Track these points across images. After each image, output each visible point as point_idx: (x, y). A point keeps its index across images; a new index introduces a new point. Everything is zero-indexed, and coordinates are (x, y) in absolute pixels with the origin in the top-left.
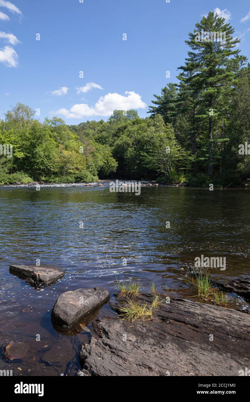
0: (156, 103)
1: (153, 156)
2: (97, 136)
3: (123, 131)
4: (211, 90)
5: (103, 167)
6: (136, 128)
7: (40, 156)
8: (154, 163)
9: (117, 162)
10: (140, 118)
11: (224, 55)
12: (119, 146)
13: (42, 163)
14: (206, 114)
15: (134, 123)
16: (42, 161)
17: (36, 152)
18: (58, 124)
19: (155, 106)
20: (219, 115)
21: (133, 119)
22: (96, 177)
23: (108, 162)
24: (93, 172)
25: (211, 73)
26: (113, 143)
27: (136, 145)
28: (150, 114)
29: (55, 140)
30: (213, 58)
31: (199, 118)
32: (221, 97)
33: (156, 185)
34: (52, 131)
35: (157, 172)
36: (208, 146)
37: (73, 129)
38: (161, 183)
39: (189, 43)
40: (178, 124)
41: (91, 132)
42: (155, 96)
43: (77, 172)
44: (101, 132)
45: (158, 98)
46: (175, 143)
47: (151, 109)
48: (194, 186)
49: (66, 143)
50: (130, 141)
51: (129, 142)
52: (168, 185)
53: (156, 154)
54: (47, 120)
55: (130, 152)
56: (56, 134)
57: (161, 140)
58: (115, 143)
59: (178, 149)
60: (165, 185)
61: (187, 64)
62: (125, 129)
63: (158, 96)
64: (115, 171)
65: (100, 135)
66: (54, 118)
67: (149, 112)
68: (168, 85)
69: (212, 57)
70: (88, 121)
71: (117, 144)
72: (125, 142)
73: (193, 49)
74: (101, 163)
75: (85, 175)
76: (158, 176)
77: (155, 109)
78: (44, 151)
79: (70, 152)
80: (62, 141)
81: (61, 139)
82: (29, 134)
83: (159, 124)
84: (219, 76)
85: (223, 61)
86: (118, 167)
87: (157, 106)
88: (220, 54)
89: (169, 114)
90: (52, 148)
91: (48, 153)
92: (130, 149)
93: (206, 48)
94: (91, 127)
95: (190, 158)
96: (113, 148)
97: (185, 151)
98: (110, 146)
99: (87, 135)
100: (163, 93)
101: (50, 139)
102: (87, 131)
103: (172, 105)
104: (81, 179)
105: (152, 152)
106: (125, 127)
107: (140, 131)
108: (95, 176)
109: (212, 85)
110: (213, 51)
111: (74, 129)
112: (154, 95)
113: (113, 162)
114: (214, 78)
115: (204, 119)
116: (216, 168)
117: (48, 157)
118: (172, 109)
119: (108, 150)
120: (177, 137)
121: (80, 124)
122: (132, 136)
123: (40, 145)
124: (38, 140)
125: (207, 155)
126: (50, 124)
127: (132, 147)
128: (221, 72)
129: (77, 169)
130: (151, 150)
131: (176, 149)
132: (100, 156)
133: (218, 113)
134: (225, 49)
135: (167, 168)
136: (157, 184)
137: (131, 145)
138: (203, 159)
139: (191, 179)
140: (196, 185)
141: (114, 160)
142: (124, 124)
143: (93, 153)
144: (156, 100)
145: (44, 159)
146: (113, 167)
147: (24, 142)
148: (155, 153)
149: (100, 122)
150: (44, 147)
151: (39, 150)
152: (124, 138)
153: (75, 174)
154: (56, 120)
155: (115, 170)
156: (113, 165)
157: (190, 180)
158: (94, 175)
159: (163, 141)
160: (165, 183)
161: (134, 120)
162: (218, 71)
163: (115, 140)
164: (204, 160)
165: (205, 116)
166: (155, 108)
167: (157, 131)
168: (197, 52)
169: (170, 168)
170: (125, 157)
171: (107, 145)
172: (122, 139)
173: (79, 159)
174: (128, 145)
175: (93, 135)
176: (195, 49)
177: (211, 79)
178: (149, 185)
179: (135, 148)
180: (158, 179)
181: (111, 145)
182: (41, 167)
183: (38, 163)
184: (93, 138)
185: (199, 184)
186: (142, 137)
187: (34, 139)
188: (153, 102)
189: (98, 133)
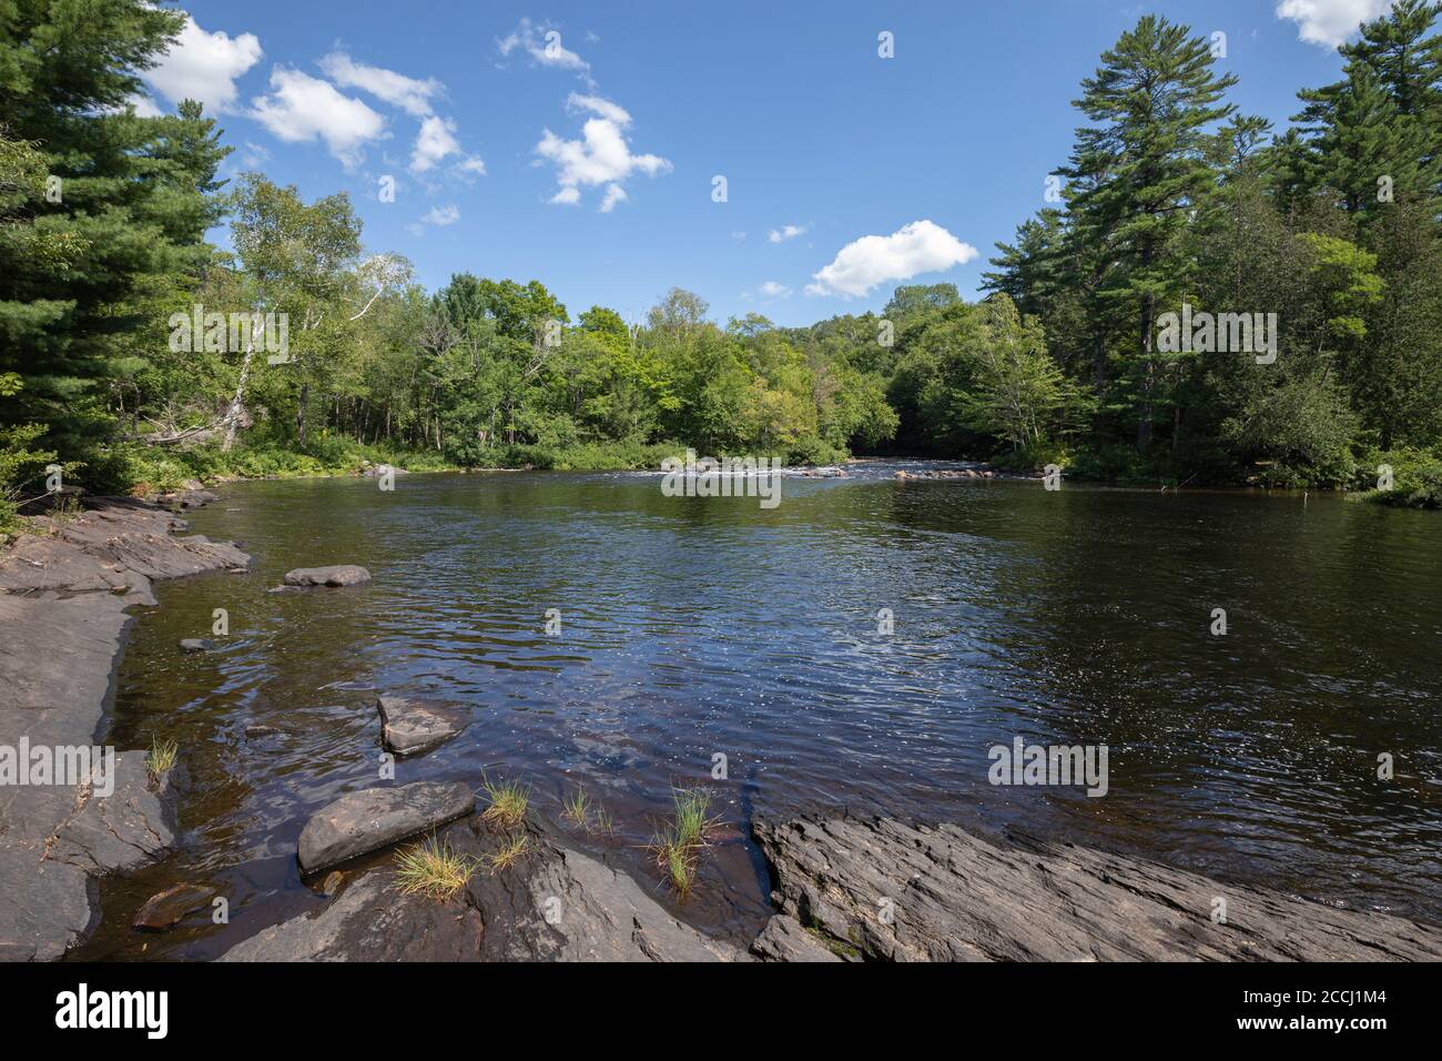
0: (1001, 264)
1: (987, 399)
2: (853, 351)
3: (917, 337)
4: (1144, 222)
5: (861, 428)
6: (948, 327)
7: (713, 405)
8: (989, 418)
9: (898, 416)
10: (964, 302)
11: (1184, 125)
12: (904, 375)
13: (719, 421)
14: (1131, 287)
15: (946, 317)
16: (718, 416)
17: (706, 396)
18: (758, 329)
19: (998, 273)
20: (1168, 288)
21: (944, 304)
22: (840, 452)
23: (874, 415)
24: (835, 440)
25: (1150, 175)
26: (893, 367)
27: (950, 371)
28: (986, 293)
29: (751, 367)
30: (1152, 135)
31: (1111, 297)
32: (1175, 238)
33: (986, 476)
34: (743, 347)
35: (996, 440)
36: (1134, 373)
37: (799, 338)
38: (1004, 468)
39: (1083, 105)
40: (1058, 316)
41: (839, 342)
42: (999, 246)
43: (794, 441)
44: (866, 340)
45: (1008, 250)
46: (1045, 366)
47: (988, 280)
48: (1093, 480)
49: (774, 371)
50: (933, 362)
51: (931, 364)
52: (1020, 474)
53: (992, 395)
54: (734, 323)
55: (933, 389)
56: (752, 352)
57: (1010, 360)
58: (896, 368)
59: (1056, 380)
60: (1012, 474)
61: (1076, 160)
62: (921, 333)
63: (1009, 246)
64: (892, 437)
65: (861, 349)
66: (748, 315)
67: (984, 288)
68: (1038, 214)
69: (1150, 133)
70: (835, 317)
71: (901, 370)
72: (919, 366)
73: (1093, 118)
74: (856, 419)
75: (813, 448)
76: (997, 452)
77: (1000, 279)
78: (722, 392)
79: (779, 395)
80: (765, 369)
81: (763, 364)
82: (692, 356)
83: (1002, 319)
84: (1171, 183)
85: (1183, 143)
86: (899, 427)
87: (1004, 271)
88: (1176, 124)
89: (1038, 289)
90: (740, 387)
91: (731, 398)
92: (933, 383)
93: (1132, 113)
94: (841, 330)
95: (1086, 404)
96: (890, 380)
97: (1076, 384)
98: (884, 376)
99: (831, 350)
100: (1020, 235)
101: (738, 364)
102: (830, 341)
103: (1047, 265)
104: (804, 458)
105: (983, 391)
106: (924, 327)
107: (959, 337)
108: (840, 449)
109: (1150, 207)
110: (1155, 116)
111: (797, 338)
112: (996, 245)
113: (888, 413)
114: (1156, 188)
115: (1125, 299)
116: (1163, 431)
117: (731, 407)
118: (1046, 276)
119: (877, 385)
120: (1054, 350)
121: (816, 325)
122: (937, 350)
123: (715, 379)
124: (711, 367)
125: (1130, 397)
126: (739, 331)
127: (937, 377)
128: (1176, 170)
129: (795, 433)
130: (981, 386)
131: (1050, 381)
132: (854, 402)
133: (1167, 282)
134: (1190, 107)
135: (1024, 430)
136: (989, 473)
137: (936, 373)
138: (1119, 407)
139: (1085, 460)
140: (1098, 476)
141: (890, 410)
142: (920, 321)
143: (837, 393)
144: (1001, 256)
145: (722, 411)
146: (886, 426)
147: (681, 375)
148: (991, 392)
149: (865, 317)
150: (724, 383)
151: (711, 391)
152: (919, 354)
153: (790, 445)
154: (754, 320)
155: (891, 434)
156: (887, 421)
157: (1081, 462)
158: (837, 448)
159: (1012, 362)
160: (1015, 470)
161: (947, 309)
162: (1170, 169)
163: (896, 361)
164: (1124, 409)
165: (1125, 292)
166: (1000, 276)
167: (997, 336)
168: (1105, 125)
169: (1032, 431)
170: (920, 402)
171: (878, 373)
172: (911, 358)
173: (800, 409)
174: (929, 371)
175: (846, 349)
176: (1101, 118)
177: (1145, 193)
178: (969, 475)
179: (945, 378)
180: (996, 460)
181: (886, 374)
182: (716, 429)
183: (710, 420)
184: (844, 357)
185: (1107, 476)
186: (966, 351)
187: (702, 367)
188: (993, 262)
189: (857, 345)
